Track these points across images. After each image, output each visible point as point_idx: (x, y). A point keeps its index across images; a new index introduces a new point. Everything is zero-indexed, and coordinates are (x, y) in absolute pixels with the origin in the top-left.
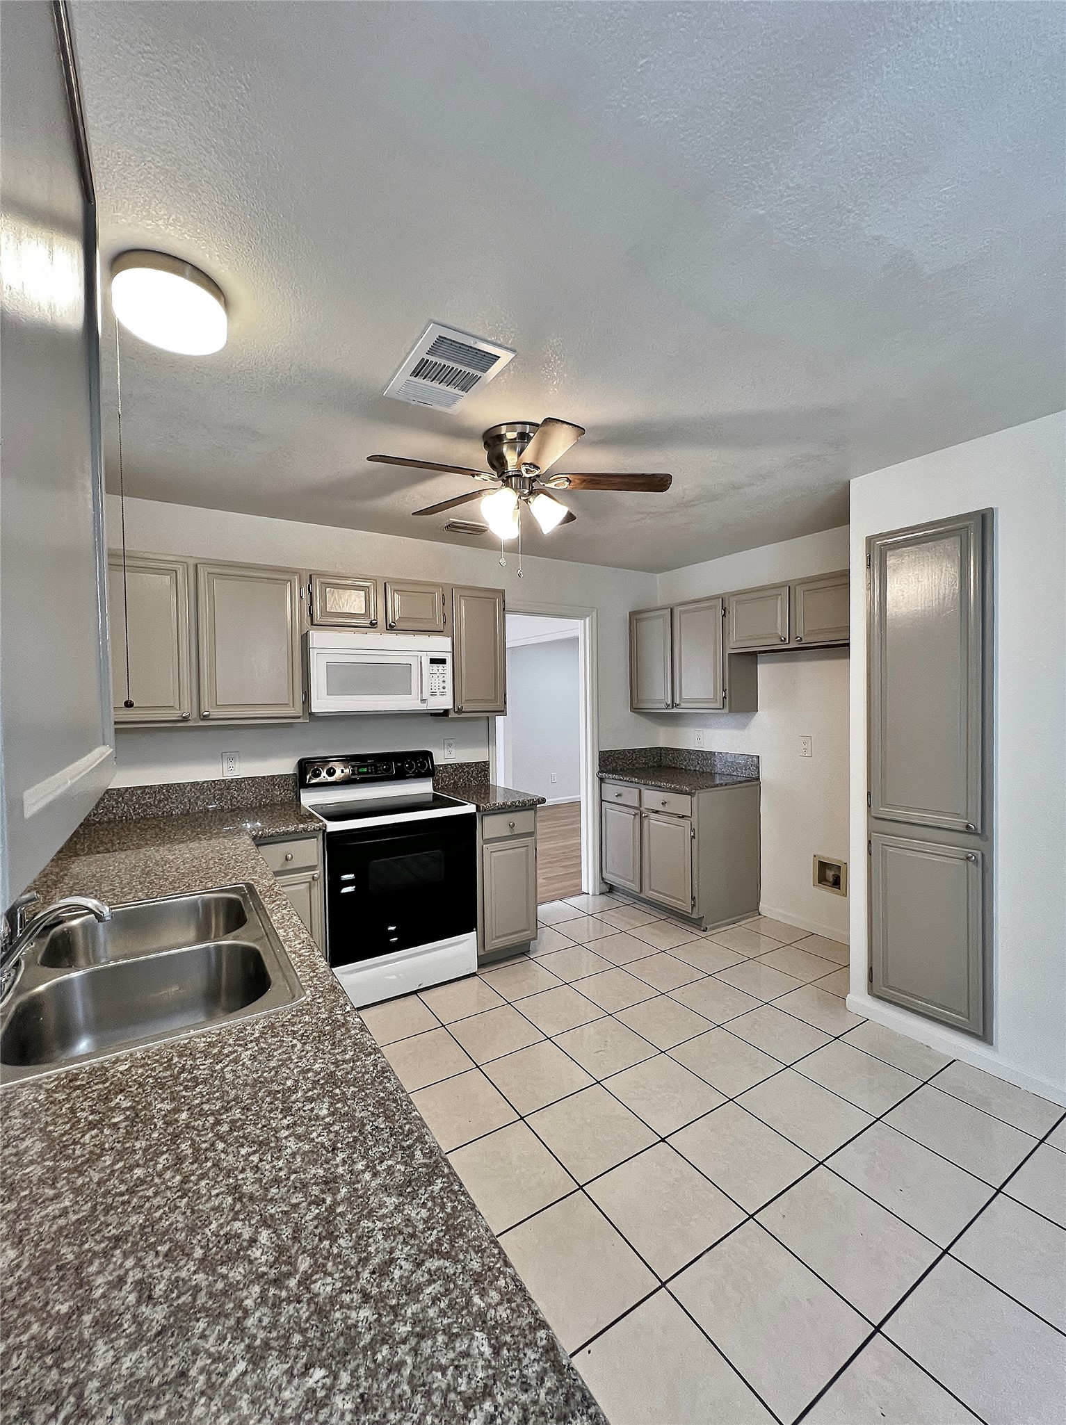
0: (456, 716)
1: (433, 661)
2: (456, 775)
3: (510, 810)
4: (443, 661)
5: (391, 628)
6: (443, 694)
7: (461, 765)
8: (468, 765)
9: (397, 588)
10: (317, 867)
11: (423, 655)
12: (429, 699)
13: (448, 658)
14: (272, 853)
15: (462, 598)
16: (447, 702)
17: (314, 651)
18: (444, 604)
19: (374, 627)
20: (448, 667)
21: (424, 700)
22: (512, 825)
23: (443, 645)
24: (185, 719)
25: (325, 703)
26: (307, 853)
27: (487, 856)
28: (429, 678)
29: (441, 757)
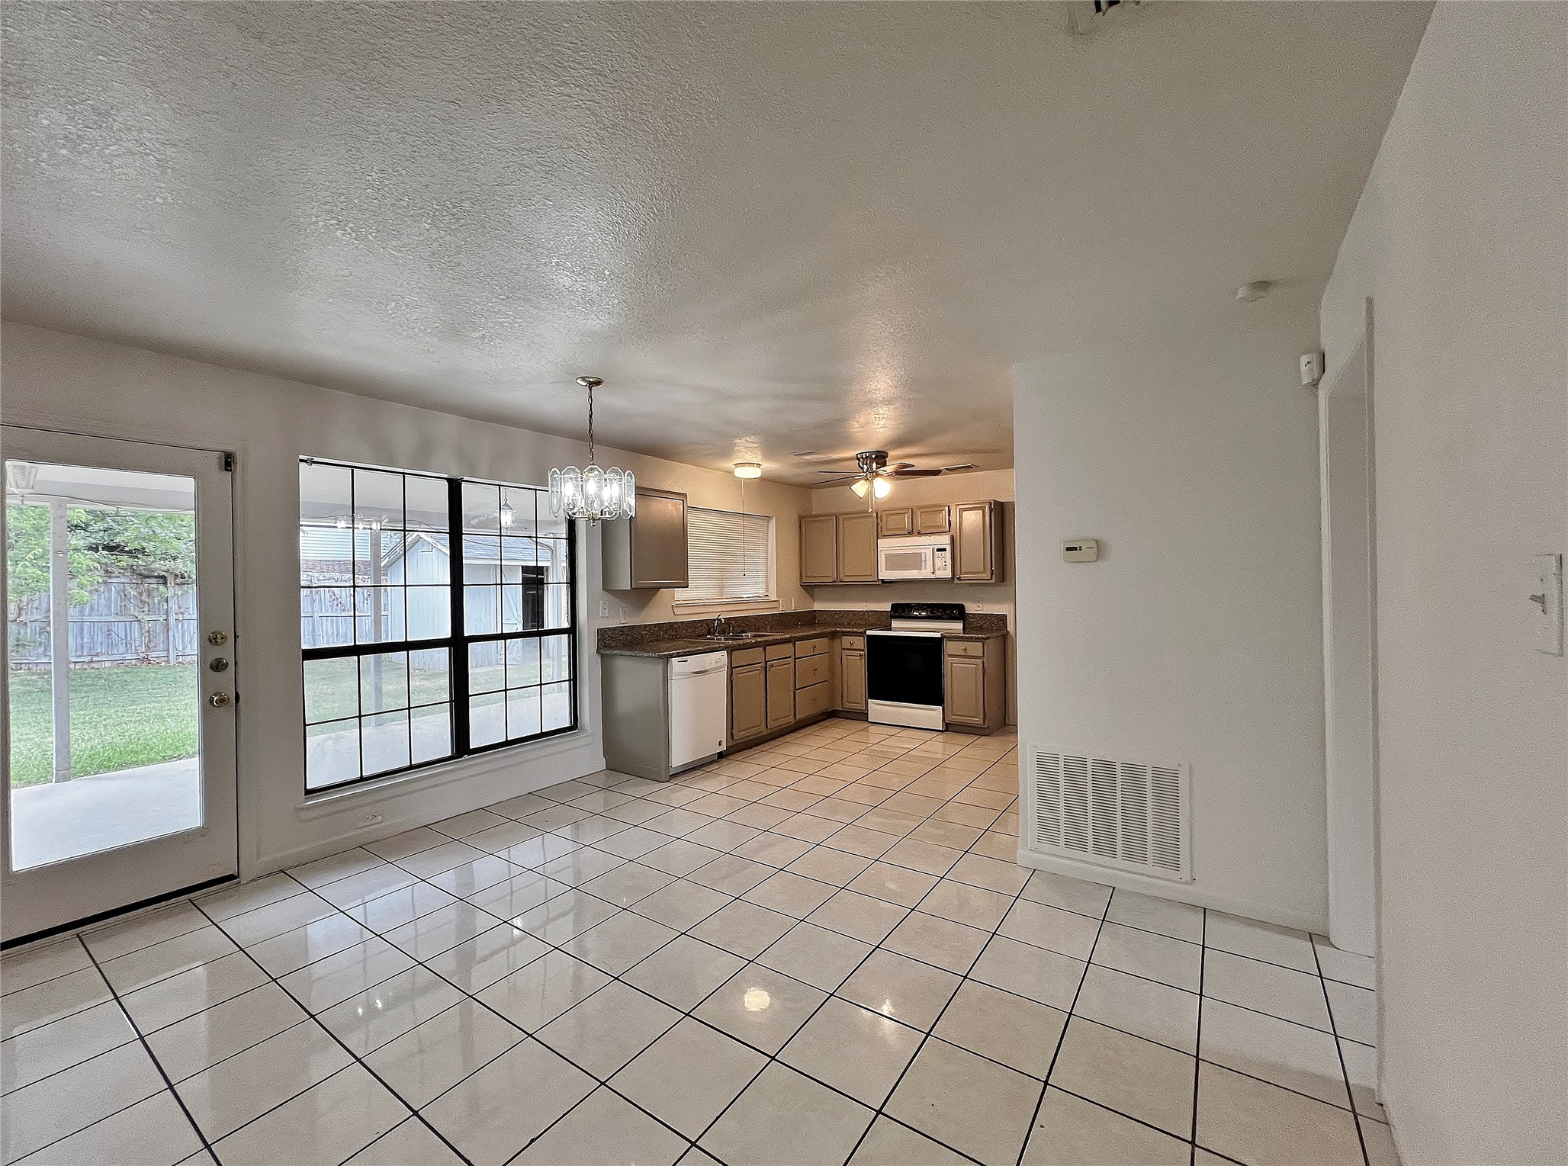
0: (959, 582)
1: (938, 550)
2: (982, 621)
3: (963, 641)
4: (945, 550)
5: (921, 533)
6: (945, 569)
7: (985, 615)
8: (991, 616)
9: (922, 511)
10: (863, 650)
11: (933, 546)
12: (937, 572)
13: (948, 548)
14: (846, 641)
15: (962, 510)
16: (948, 574)
17: (879, 549)
18: (949, 515)
19: (910, 534)
20: (948, 553)
21: (933, 573)
22: (965, 649)
23: (944, 540)
24: (834, 582)
25: (885, 574)
26: (860, 643)
27: (949, 665)
28: (936, 560)
29: (971, 608)
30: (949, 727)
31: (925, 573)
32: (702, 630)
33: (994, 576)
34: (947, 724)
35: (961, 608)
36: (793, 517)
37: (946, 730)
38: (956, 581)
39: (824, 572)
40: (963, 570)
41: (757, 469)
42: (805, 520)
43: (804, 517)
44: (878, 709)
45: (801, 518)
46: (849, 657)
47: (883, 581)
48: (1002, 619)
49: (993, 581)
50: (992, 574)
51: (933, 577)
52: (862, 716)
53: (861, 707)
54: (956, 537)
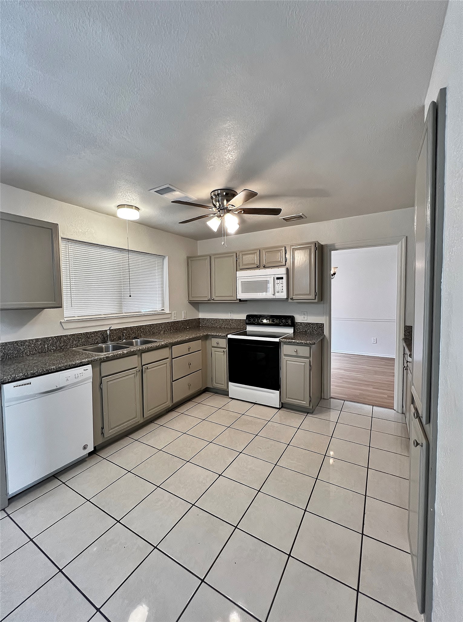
0: (291, 301)
1: (278, 278)
2: (306, 328)
3: (294, 344)
4: (282, 278)
5: (265, 267)
6: (282, 292)
7: (309, 324)
8: (313, 324)
9: (267, 251)
10: (225, 348)
11: (274, 276)
12: (277, 294)
13: (285, 277)
14: (214, 341)
15: (294, 250)
16: (284, 295)
17: (237, 278)
18: (286, 253)
19: (258, 267)
20: (284, 280)
21: (274, 294)
22: (296, 351)
23: (282, 272)
24: (209, 300)
25: (241, 295)
26: (224, 343)
27: (285, 362)
28: (276, 286)
29: (299, 319)
30: (283, 406)
31: (268, 295)
32: (97, 339)
33: (317, 297)
34: (282, 403)
35: (292, 318)
36: (183, 256)
37: (282, 407)
38: (290, 300)
39: (203, 294)
40: (295, 293)
41: (136, 211)
42: (191, 259)
43: (190, 257)
44: (235, 389)
45: (188, 258)
46: (216, 352)
47: (240, 300)
48: (321, 326)
49: (316, 301)
50: (315, 296)
51: (274, 297)
52: (225, 393)
53: (223, 387)
54: (290, 268)
